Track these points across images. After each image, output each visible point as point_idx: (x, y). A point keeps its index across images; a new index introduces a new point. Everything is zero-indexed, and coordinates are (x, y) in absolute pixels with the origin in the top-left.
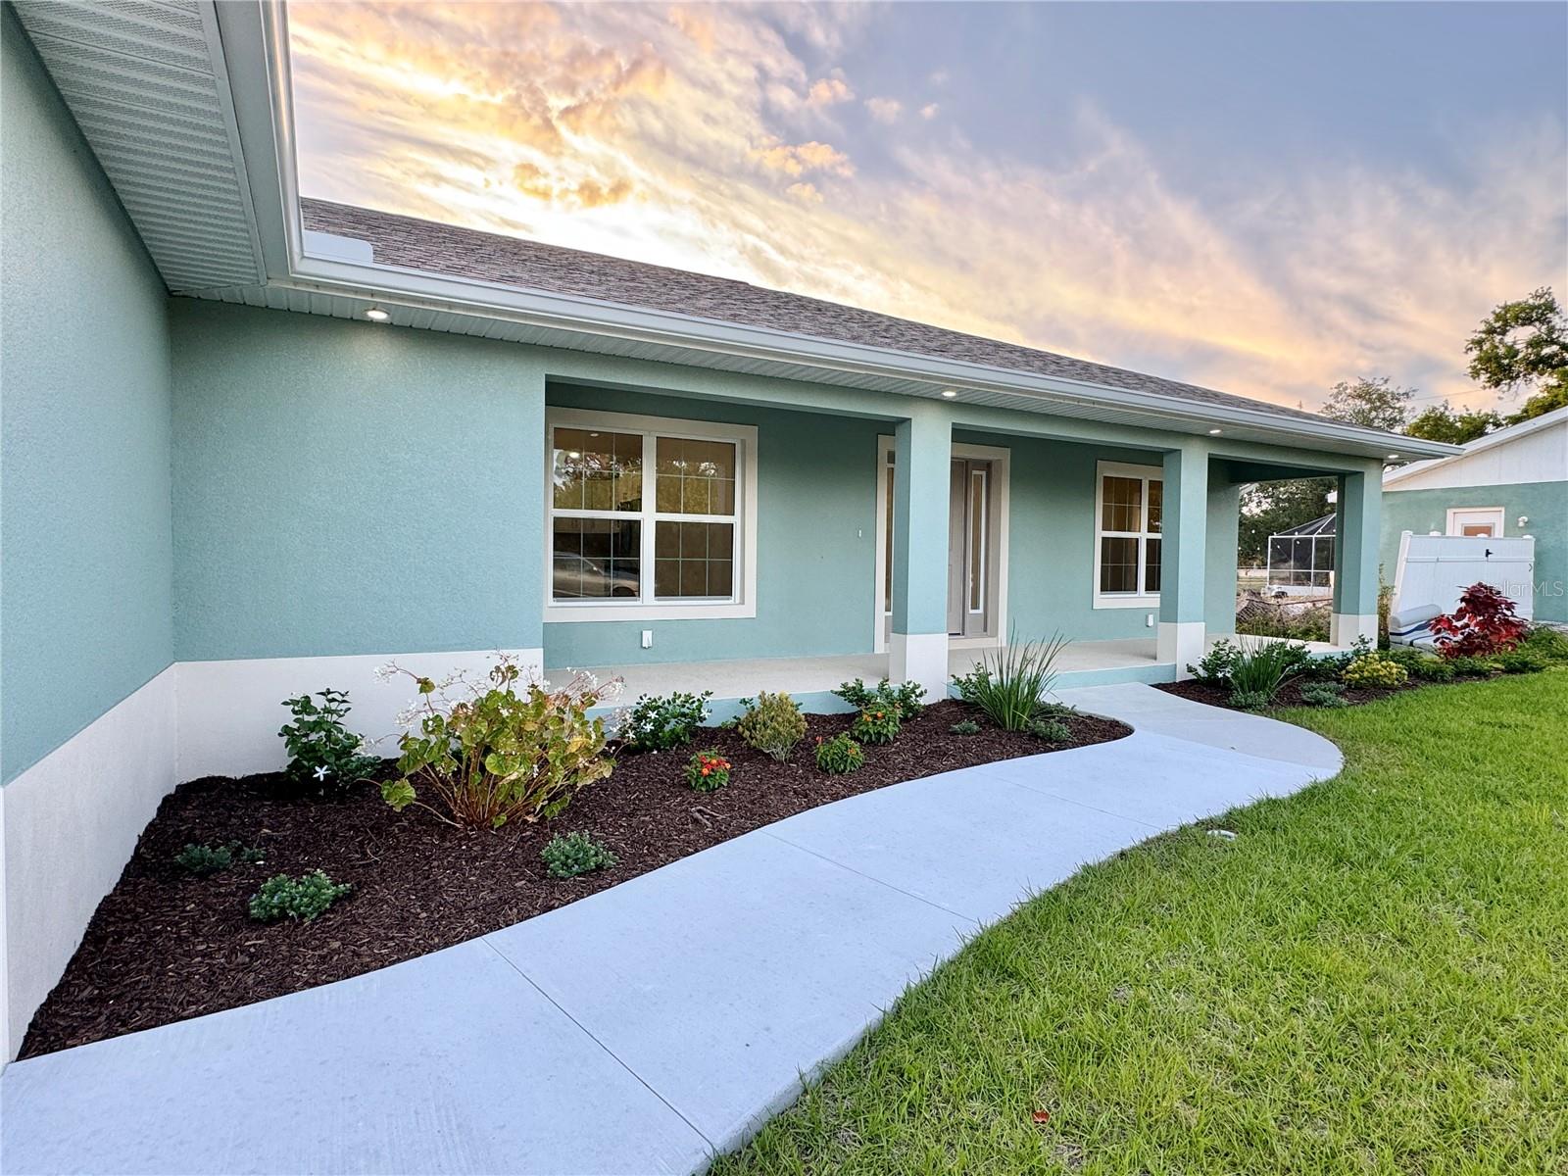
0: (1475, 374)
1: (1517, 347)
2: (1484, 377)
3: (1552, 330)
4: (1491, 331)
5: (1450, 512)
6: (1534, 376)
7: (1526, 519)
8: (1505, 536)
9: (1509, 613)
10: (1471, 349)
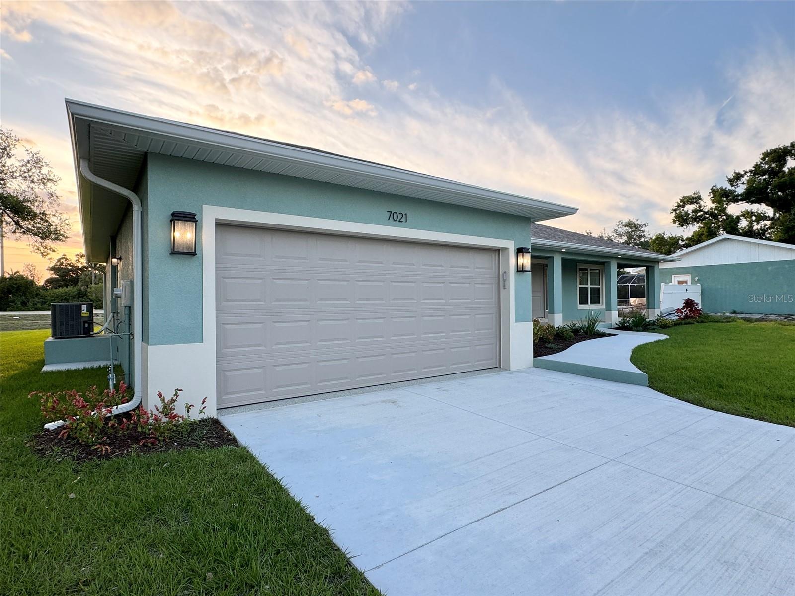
0: (674, 222)
1: (689, 212)
2: (677, 223)
3: (700, 206)
4: (679, 206)
5: (673, 276)
6: (695, 223)
7: (697, 278)
8: (691, 283)
9: (697, 307)
10: (672, 212)
